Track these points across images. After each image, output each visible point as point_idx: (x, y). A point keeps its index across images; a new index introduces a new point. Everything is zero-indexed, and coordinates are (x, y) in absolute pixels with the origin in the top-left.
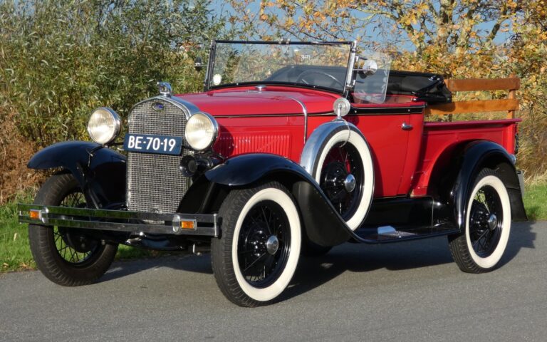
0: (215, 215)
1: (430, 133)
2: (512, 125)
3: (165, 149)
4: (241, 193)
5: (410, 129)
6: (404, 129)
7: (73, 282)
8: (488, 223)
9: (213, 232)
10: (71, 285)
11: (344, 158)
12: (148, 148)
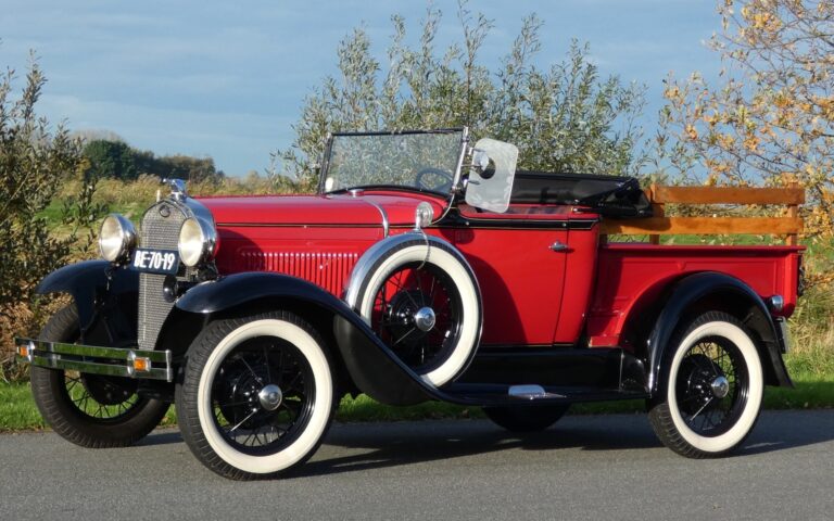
0: (167, 352)
1: (626, 259)
2: (790, 256)
3: (164, 268)
4: (220, 323)
5: (567, 251)
6: (556, 250)
7: (93, 441)
8: (711, 388)
9: (164, 373)
10: (91, 446)
11: (426, 284)
12: (150, 266)
